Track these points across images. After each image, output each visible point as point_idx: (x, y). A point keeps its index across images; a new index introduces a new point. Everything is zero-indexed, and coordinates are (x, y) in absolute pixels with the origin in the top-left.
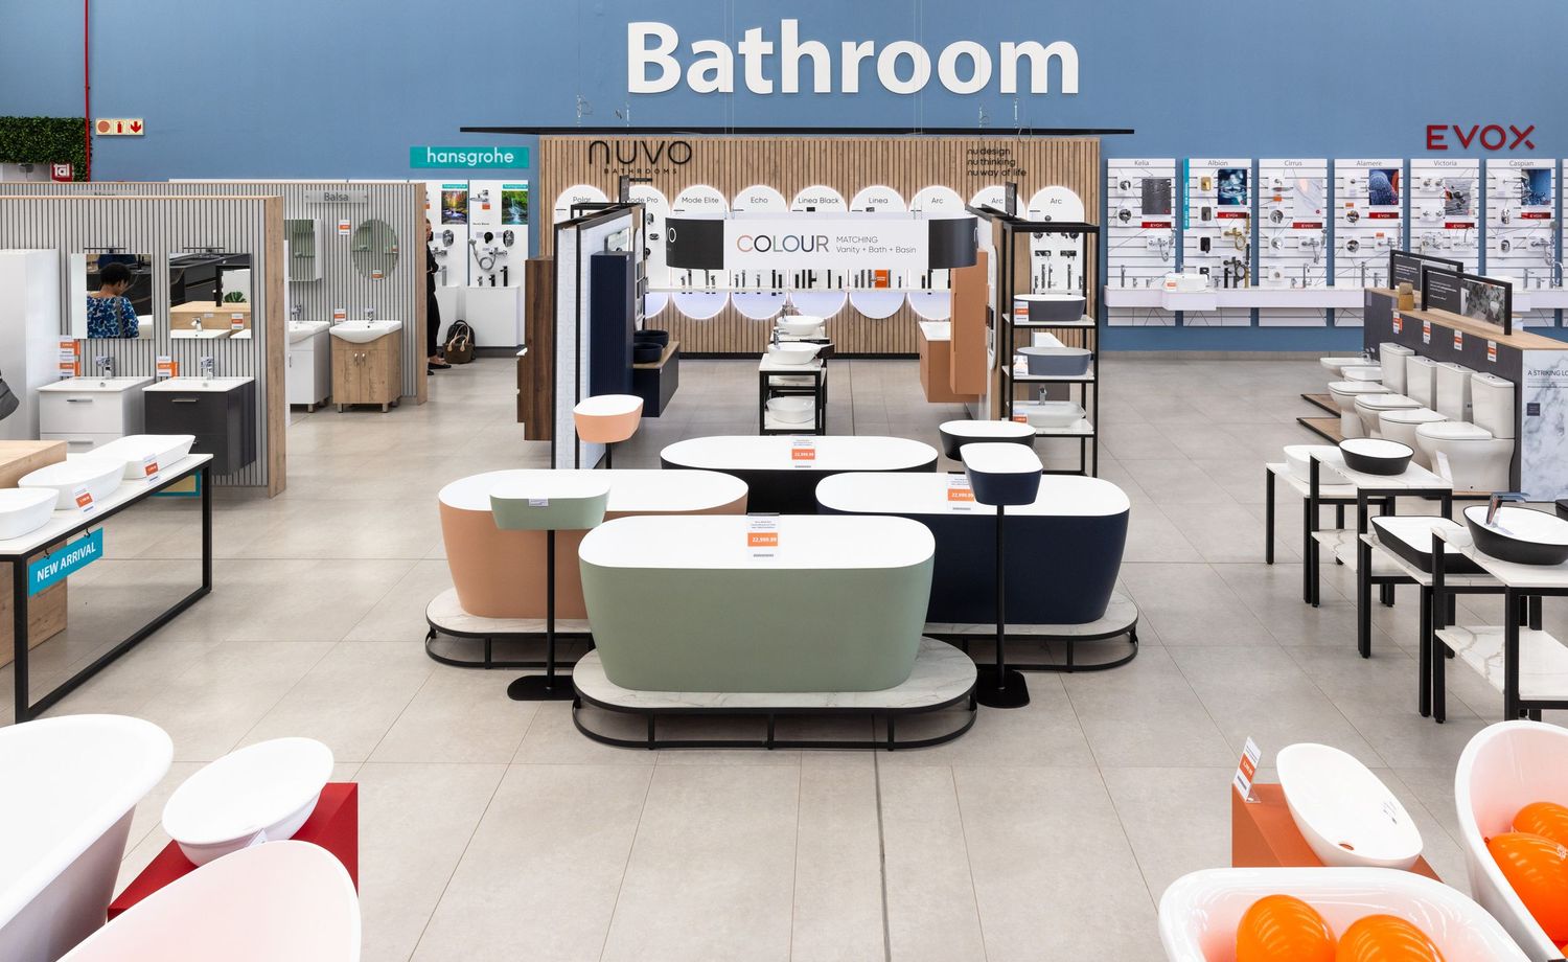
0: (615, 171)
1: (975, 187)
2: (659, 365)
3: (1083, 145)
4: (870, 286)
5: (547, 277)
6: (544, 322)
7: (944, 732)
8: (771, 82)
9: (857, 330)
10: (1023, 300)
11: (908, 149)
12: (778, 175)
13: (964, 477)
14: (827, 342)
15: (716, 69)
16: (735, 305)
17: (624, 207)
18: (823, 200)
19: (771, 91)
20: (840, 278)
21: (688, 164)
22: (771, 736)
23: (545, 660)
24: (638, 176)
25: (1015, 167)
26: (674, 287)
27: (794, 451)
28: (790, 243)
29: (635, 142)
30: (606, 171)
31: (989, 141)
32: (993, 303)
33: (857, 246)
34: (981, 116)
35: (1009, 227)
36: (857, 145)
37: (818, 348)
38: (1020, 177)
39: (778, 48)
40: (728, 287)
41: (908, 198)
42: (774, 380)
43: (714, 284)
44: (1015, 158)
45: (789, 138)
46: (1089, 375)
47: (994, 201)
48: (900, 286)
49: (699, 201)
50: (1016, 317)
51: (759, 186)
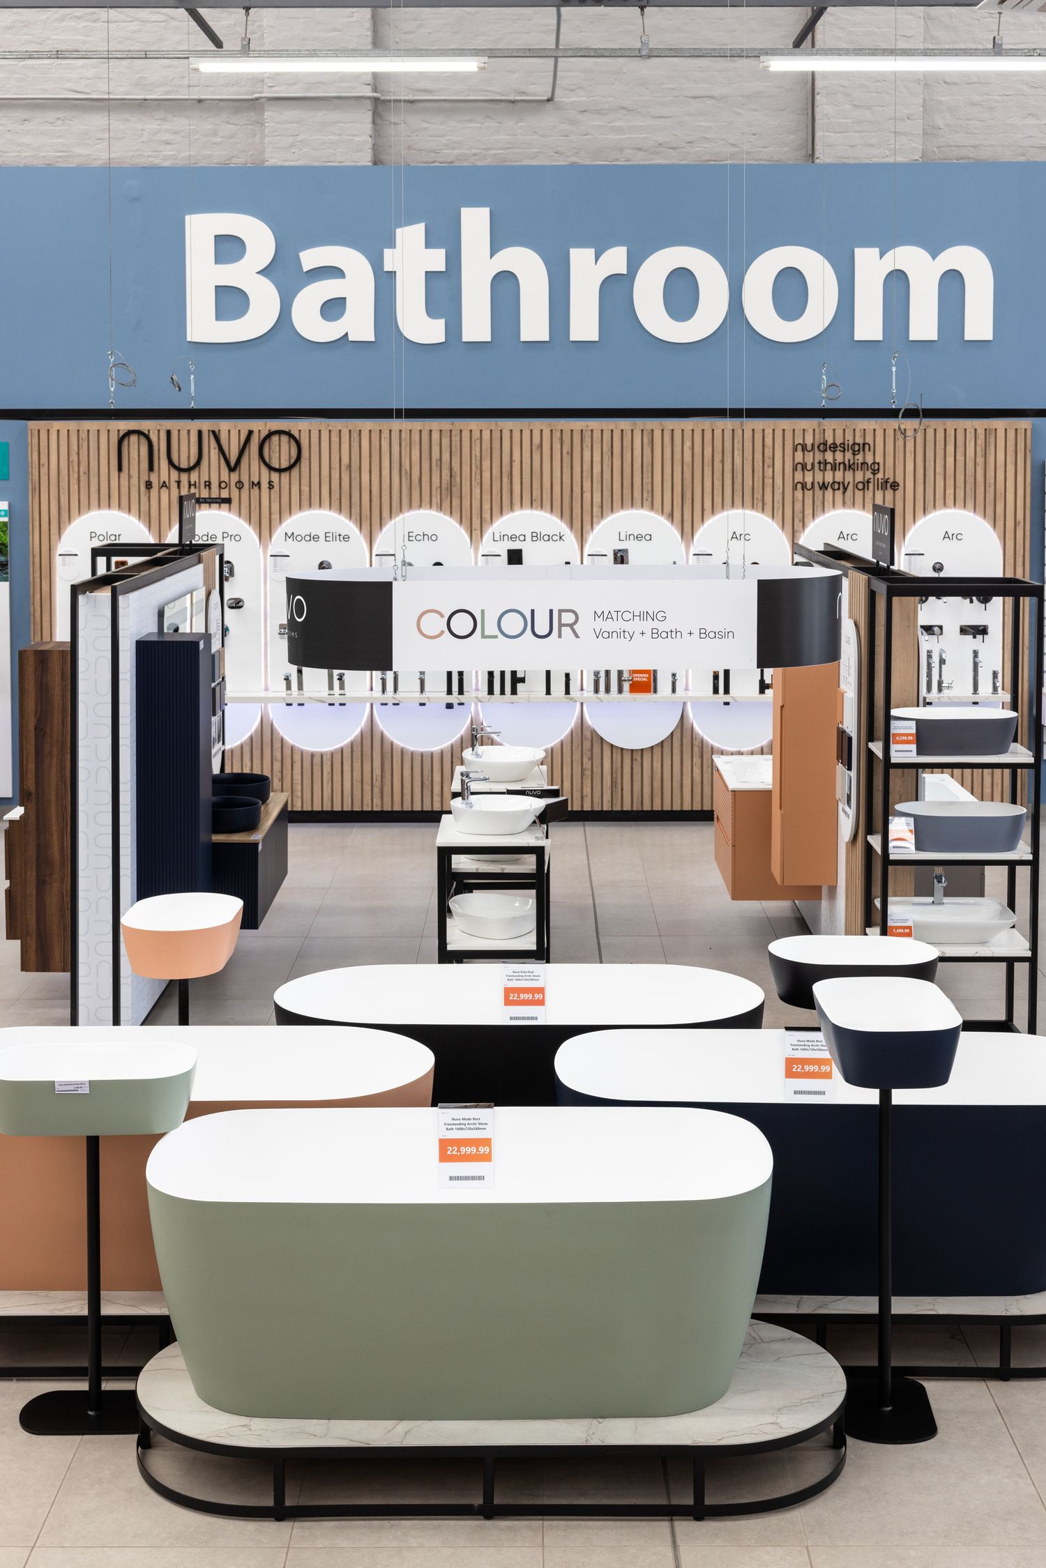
0: (164, 485)
1: (809, 511)
2: (257, 837)
3: (1001, 433)
4: (620, 691)
5: (57, 679)
6: (55, 760)
7: (790, 1487)
8: (442, 321)
9: (597, 770)
10: (906, 717)
11: (688, 444)
12: (456, 490)
13: (818, 1036)
14: (555, 793)
15: (345, 298)
16: (381, 725)
17: (188, 551)
18: (536, 537)
19: (443, 340)
20: (567, 676)
21: (295, 472)
22: (488, 1496)
23: (85, 1364)
24: (205, 494)
25: (880, 476)
26: (270, 694)
27: (508, 991)
28: (513, 624)
29: (200, 433)
30: (149, 485)
31: (833, 429)
32: (850, 724)
33: (629, 627)
34: (824, 385)
35: (881, 587)
36: (597, 435)
37: (540, 804)
38: (889, 493)
39: (454, 259)
40: (367, 694)
41: (687, 531)
42: (461, 863)
43: (342, 687)
44: (879, 459)
45: (474, 424)
46: (1023, 851)
47: (841, 536)
48: (674, 690)
49: (315, 538)
50: (894, 748)
51: (422, 511)
